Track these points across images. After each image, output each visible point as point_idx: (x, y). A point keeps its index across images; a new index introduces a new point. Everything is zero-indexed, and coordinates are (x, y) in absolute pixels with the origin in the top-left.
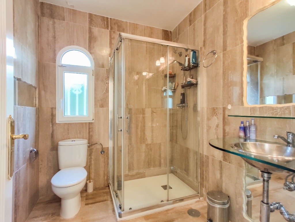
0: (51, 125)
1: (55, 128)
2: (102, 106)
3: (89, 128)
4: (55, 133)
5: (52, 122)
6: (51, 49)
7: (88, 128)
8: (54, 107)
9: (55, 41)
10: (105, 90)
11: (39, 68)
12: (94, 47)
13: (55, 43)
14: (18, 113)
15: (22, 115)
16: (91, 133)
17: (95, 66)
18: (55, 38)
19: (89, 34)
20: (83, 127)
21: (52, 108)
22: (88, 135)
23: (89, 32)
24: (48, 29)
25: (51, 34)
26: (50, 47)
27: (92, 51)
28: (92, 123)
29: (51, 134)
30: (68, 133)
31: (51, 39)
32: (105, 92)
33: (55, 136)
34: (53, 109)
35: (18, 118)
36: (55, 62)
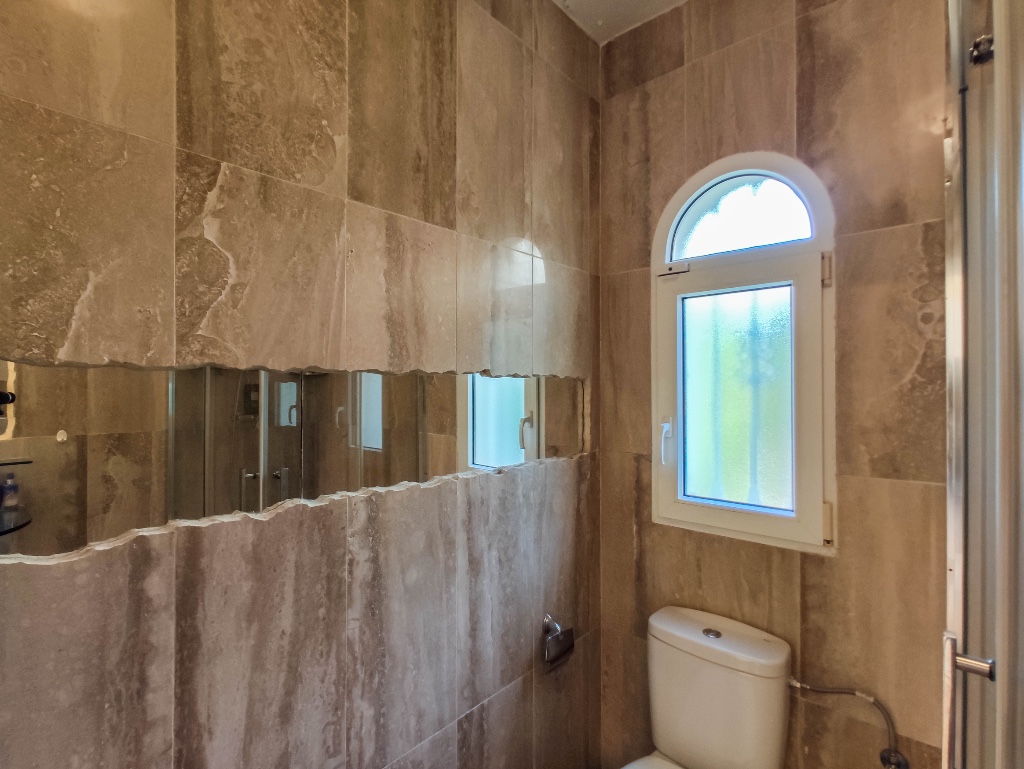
0: (635, 528)
1: (647, 541)
2: (890, 467)
3: (805, 588)
4: (648, 564)
5: (637, 516)
6: (633, 213)
7: (797, 580)
8: (645, 453)
9: (648, 172)
10: (917, 362)
11: (597, 302)
12: (830, 120)
13: (647, 182)
14: (470, 504)
15: (494, 502)
16: (813, 616)
17: (840, 229)
18: (647, 160)
19: (801, 58)
20: (769, 569)
21: (638, 458)
22: (799, 619)
23: (799, 51)
24: (626, 138)
25: (634, 153)
26: (629, 207)
27: (819, 149)
28: (820, 561)
29: (634, 564)
30: (699, 579)
31: (634, 170)
32: (913, 381)
33: (649, 576)
34: (643, 460)
35: (470, 518)
36: (647, 264)
